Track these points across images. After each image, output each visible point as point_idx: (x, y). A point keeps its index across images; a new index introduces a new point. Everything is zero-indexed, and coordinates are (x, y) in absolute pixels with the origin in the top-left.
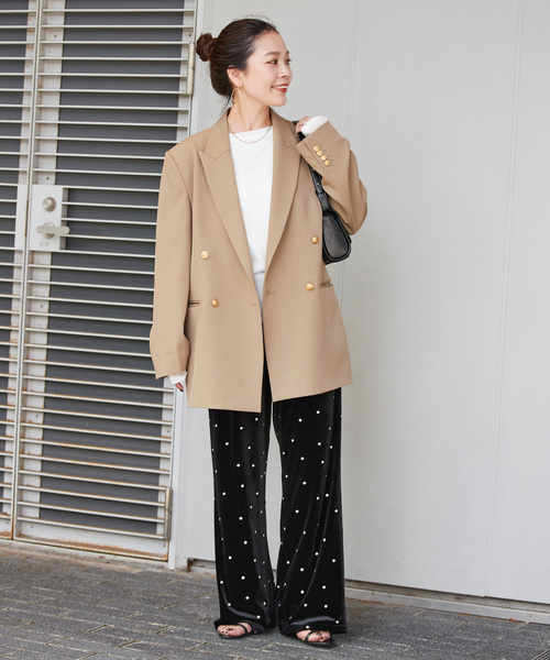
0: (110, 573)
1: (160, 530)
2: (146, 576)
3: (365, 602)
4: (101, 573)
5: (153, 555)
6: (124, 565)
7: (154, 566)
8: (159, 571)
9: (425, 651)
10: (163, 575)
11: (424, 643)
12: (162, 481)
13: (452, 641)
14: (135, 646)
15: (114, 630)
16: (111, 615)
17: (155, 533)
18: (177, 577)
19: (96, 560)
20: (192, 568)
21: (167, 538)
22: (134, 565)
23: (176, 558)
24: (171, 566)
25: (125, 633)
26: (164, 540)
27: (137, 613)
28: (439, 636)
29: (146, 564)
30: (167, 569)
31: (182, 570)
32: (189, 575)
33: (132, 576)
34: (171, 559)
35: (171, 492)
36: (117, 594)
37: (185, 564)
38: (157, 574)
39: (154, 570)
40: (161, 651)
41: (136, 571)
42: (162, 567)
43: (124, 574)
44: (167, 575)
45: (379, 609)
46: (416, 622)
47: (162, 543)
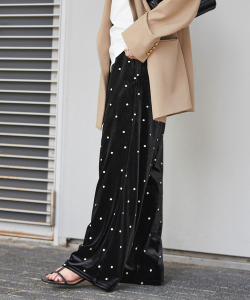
0: (14, 248)
1: (48, 219)
2: (39, 250)
3: (185, 265)
4: (7, 249)
5: (44, 236)
6: (25, 243)
7: (44, 244)
8: (48, 247)
9: (226, 295)
10: (49, 249)
11: (225, 290)
12: (49, 187)
13: (246, 289)
14: (17, 294)
15: (5, 283)
16: (6, 274)
17: (45, 221)
18: (58, 250)
19: (6, 241)
20: (70, 244)
21: (53, 225)
22: (31, 244)
23: (59, 238)
24: (56, 243)
25: (12, 285)
26: (51, 226)
27: (25, 272)
28: (236, 286)
29: (40, 243)
30: (53, 246)
31: (63, 246)
32: (67, 249)
33: (28, 250)
34: (56, 239)
35: (55, 194)
36: (15, 260)
37: (65, 242)
38: (45, 249)
39: (44, 246)
40: (35, 296)
41: (32, 247)
42: (50, 245)
43: (23, 249)
44: (52, 249)
45: (194, 269)
46: (219, 277)
47: (49, 229)
